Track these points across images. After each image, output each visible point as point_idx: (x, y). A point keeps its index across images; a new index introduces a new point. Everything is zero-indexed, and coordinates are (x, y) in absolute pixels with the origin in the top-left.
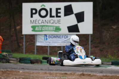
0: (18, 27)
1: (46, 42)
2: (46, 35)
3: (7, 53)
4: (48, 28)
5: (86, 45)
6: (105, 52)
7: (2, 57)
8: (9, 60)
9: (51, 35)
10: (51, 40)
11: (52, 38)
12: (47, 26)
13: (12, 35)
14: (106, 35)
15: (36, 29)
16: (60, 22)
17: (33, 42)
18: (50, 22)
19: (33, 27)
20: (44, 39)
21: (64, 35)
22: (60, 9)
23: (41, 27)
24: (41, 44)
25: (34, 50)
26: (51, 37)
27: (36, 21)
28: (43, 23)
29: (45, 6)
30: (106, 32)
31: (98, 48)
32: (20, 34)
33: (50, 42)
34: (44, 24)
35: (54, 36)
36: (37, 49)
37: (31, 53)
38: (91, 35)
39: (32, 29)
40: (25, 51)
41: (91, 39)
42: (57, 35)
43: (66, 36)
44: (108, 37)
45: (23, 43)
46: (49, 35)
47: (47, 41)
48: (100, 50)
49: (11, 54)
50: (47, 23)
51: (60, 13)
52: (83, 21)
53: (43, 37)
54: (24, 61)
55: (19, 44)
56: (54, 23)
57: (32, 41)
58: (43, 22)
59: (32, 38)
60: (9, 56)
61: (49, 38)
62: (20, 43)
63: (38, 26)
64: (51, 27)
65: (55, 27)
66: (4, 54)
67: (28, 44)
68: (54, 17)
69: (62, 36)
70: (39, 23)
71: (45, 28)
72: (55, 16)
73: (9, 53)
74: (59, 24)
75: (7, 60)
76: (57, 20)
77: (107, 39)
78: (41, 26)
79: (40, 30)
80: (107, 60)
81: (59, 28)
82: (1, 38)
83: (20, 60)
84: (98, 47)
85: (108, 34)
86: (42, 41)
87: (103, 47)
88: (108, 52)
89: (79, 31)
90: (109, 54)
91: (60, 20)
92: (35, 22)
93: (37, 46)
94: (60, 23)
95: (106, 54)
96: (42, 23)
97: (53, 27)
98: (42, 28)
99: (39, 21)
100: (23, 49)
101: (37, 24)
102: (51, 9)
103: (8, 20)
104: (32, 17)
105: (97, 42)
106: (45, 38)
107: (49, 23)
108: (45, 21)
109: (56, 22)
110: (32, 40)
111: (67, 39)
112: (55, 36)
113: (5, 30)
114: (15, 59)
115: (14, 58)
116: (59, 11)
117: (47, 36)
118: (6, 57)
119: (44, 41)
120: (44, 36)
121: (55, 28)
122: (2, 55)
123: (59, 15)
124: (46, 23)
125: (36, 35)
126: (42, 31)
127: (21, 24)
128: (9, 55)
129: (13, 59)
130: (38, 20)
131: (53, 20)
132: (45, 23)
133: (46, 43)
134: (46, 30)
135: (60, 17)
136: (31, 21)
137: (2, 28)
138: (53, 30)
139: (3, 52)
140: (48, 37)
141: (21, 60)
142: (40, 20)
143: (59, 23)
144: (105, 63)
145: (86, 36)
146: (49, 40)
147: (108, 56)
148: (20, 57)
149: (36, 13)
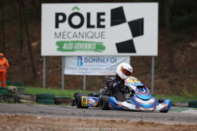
0: (34, 44)
1: (81, 69)
2: (80, 57)
3: (15, 87)
4: (84, 45)
5: (147, 73)
6: (178, 86)
7: (8, 94)
8: (19, 98)
9: (88, 58)
10: (88, 65)
11: (90, 62)
12: (82, 42)
13: (24, 57)
14: (180, 57)
15: (65, 47)
16: (104, 35)
17: (59, 69)
18: (87, 35)
19: (58, 44)
20: (77, 64)
21: (111, 57)
22: (104, 14)
23: (72, 44)
24: (72, 72)
25: (61, 81)
26: (89, 60)
27: (64, 34)
28: (76, 36)
29: (78, 9)
30: (180, 52)
31: (167, 80)
32: (37, 55)
33: (86, 69)
34: (78, 40)
35: (94, 59)
36: (65, 80)
37: (56, 87)
38: (155, 57)
39: (58, 47)
40: (46, 83)
41: (155, 64)
42: (98, 57)
43: (114, 58)
44: (183, 61)
45: (42, 71)
46: (86, 57)
47: (83, 67)
48: (170, 82)
49: (22, 89)
50: (83, 37)
51: (103, 20)
52: (142, 34)
53: (75, 61)
54: (44, 100)
55: (36, 71)
56: (94, 37)
57: (57, 67)
58: (75, 35)
59: (57, 62)
60: (20, 91)
62: (37, 69)
64: (89, 44)
65: (95, 44)
66: (12, 87)
67: (50, 72)
69: (108, 58)
70: (69, 37)
71: (78, 46)
72: (96, 26)
73: (19, 87)
74: (103, 39)
75: (16, 98)
76: (99, 33)
77: (181, 65)
78: (72, 42)
79: (71, 48)
80: (182, 99)
81: (102, 45)
82: (6, 62)
83: (37, 98)
84: (166, 77)
85: (184, 56)
86: (74, 67)
87: (174, 78)
88: (183, 86)
90: (185, 89)
91: (104, 32)
92: (63, 35)
93: (66, 76)
94: (103, 37)
95: (179, 88)
96: (74, 36)
97: (92, 44)
98: (74, 46)
99: (70, 34)
100: (42, 80)
101: (65, 38)
102: (89, 15)
103: (18, 31)
104: (57, 26)
105: (165, 68)
107: (86, 37)
108: (80, 33)
109: (97, 36)
110: (57, 65)
111: (115, 64)
112: (96, 58)
113: (12, 49)
114: (29, 96)
115: (27, 95)
116: (102, 17)
117: (82, 59)
118: (14, 93)
119: (77, 67)
120: (78, 59)
121: (96, 46)
122: (8, 90)
123: (102, 23)
124: (81, 37)
125: (64, 57)
126: (73, 50)
127: (39, 38)
129: (26, 96)
130: (67, 32)
131: (93, 33)
132: (79, 37)
133: (81, 71)
134: (80, 48)
135: (103, 27)
136: (56, 33)
137: (7, 45)
138: (91, 48)
139: (9, 84)
140: (83, 61)
141: (40, 99)
142: (70, 32)
143: (102, 38)
144: (178, 104)
145: (147, 59)
146: (85, 65)
147: (183, 92)
148: (37, 93)
149: (64, 21)
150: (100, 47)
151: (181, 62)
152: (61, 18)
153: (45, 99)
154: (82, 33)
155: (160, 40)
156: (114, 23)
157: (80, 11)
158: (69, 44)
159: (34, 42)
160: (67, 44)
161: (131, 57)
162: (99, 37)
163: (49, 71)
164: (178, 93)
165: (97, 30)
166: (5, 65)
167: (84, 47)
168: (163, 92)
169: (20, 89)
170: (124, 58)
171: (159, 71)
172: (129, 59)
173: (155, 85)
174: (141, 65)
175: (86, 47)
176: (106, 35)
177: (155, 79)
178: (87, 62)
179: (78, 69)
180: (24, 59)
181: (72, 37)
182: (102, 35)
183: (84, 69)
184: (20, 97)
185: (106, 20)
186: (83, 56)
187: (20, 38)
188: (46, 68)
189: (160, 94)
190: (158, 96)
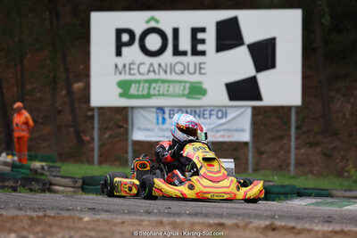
0: (78, 86)
1: (163, 130)
2: (161, 109)
3: (44, 164)
4: (169, 87)
5: (282, 137)
6: (338, 160)
7: (31, 176)
8: (51, 184)
9: (176, 110)
12: (164, 81)
13: (60, 108)
14: (343, 108)
15: (133, 90)
16: (204, 68)
17: (122, 130)
18: (172, 68)
19: (122, 85)
20: (155, 121)
21: (216, 109)
22: (203, 30)
23: (147, 85)
24: (146, 136)
25: (127, 152)
27: (132, 66)
28: (154, 71)
29: (157, 22)
30: (342, 98)
31: (319, 149)
32: (83, 106)
34: (157, 77)
35: (187, 112)
36: (135, 151)
37: (117, 163)
38: (297, 107)
39: (121, 91)
40: (100, 156)
41: (297, 121)
42: (193, 109)
43: (222, 111)
44: (348, 116)
45: (92, 134)
46: (172, 109)
47: (165, 126)
48: (324, 154)
49: (56, 167)
50: (166, 72)
51: (203, 41)
52: (273, 65)
53: (152, 116)
54: (96, 187)
55: (82, 135)
56: (186, 72)
57: (120, 127)
58: (151, 69)
59: (118, 119)
60: (52, 172)
61: (170, 117)
62: (84, 132)
63: (138, 82)
64: (177, 85)
65: (188, 85)
66: (37, 164)
67: (107, 135)
68: (184, 53)
69: (211, 110)
70: (141, 71)
71: (157, 88)
72: (189, 53)
73: (51, 164)
74: (201, 76)
75: (44, 184)
76: (195, 64)
77: (344, 122)
78: (145, 81)
79: (145, 92)
80: (346, 183)
81: (201, 88)
82: (27, 118)
83: (84, 183)
84: (317, 144)
85: (349, 106)
86: (150, 127)
87: (332, 145)
88: (347, 160)
90: (351, 166)
91: (204, 63)
92: (130, 69)
93: (137, 143)
94: (202, 71)
95: (341, 164)
96: (149, 71)
97: (183, 84)
98: (149, 88)
100: (93, 150)
101: (134, 74)
102: (176, 31)
103: (48, 62)
104: (119, 53)
105: (316, 129)
106: (158, 119)
107: (171, 73)
108: (160, 65)
109: (192, 70)
110: (120, 124)
111: (223, 121)
112: (189, 110)
113: (38, 95)
114: (68, 180)
115: (65, 177)
116: (200, 36)
117: (164, 113)
118: (42, 174)
119: (156, 127)
121: (190, 88)
122: (31, 170)
123: (200, 47)
124: (162, 72)
125: (133, 108)
126: (148, 96)
127: (86, 75)
128: (53, 169)
129: (64, 180)
130: (137, 62)
131: (184, 65)
132: (159, 73)
133: (162, 133)
134: (161, 92)
135: (203, 53)
136: (116, 66)
137: (29, 87)
138: (181, 93)
139: (32, 158)
140: (167, 116)
141: (87, 185)
142: (143, 63)
143: (200, 73)
144: (339, 193)
145: (281, 112)
147: (348, 171)
148: (84, 175)
149: (130, 43)
150: (197, 90)
151: (344, 117)
152: (125, 37)
153: (97, 184)
155: (305, 77)
156: (222, 46)
157: (160, 26)
158: (141, 85)
159: (77, 81)
160: (137, 85)
161: (254, 108)
162: (195, 73)
163: (104, 134)
164: (340, 174)
166: (26, 123)
167: (168, 91)
168: (311, 172)
169: (52, 167)
170: (241, 111)
171: (304, 133)
172: (249, 113)
173: (296, 159)
174: (269, 121)
175: (171, 90)
176: (208, 68)
177: (297, 148)
179: (156, 130)
180: (59, 112)
181: (146, 72)
182: (200, 69)
183: (167, 129)
184: (53, 182)
185: (207, 41)
186: (167, 107)
187: (52, 75)
188: (100, 129)
189: (305, 174)
190: (302, 178)
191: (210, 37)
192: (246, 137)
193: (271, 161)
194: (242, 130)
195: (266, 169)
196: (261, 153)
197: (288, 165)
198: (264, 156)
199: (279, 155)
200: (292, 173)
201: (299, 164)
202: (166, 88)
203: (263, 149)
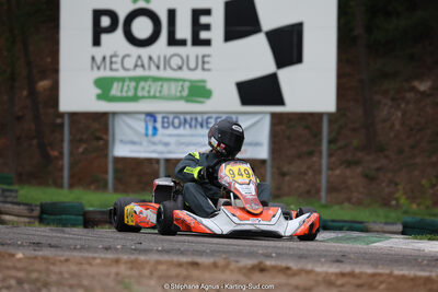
0: (43, 84)
1: (154, 143)
2: (151, 115)
4: (162, 86)
5: (311, 154)
6: (384, 185)
9: (171, 117)
10: (170, 135)
11: (175, 127)
12: (155, 79)
13: (20, 114)
14: (391, 116)
15: (115, 91)
16: (208, 63)
17: (101, 143)
18: (167, 62)
20: (143, 131)
21: (224, 116)
22: (207, 12)
23: (133, 84)
24: (132, 151)
25: (106, 172)
26: (173, 123)
27: (114, 59)
28: (143, 66)
29: (148, 1)
30: (390, 103)
31: (359, 170)
32: (51, 111)
33: (167, 144)
34: (146, 73)
35: (185, 120)
36: (116, 171)
37: (93, 187)
38: (330, 114)
39: (98, 91)
40: (72, 176)
41: (330, 133)
42: (194, 116)
44: (397, 126)
45: (62, 148)
46: (166, 116)
47: (157, 139)
48: (366, 176)
49: (11, 191)
50: (158, 67)
51: (207, 27)
52: (298, 59)
53: (139, 125)
54: (58, 217)
55: (49, 148)
56: (185, 67)
57: (99, 139)
58: (139, 63)
59: (95, 127)
60: (6, 197)
61: (163, 127)
62: (50, 145)
63: (122, 80)
64: (173, 85)
65: (187, 84)
67: (81, 150)
68: (183, 43)
69: (217, 118)
70: (127, 66)
71: (147, 88)
72: (189, 42)
73: (5, 187)
76: (197, 57)
77: (392, 135)
78: (131, 79)
79: (131, 94)
80: (393, 215)
81: (204, 87)
83: (42, 212)
84: (357, 163)
85: (399, 114)
86: (136, 139)
87: (376, 165)
88: (396, 184)
89: (281, 102)
90: (401, 192)
91: (209, 56)
92: (111, 63)
93: (118, 160)
94: (206, 66)
95: (387, 190)
96: (136, 66)
97: (181, 83)
98: (136, 89)
99: (127, 59)
100: (61, 169)
101: (116, 70)
103: (5, 53)
104: (97, 42)
105: (355, 143)
106: (147, 129)
107: (165, 68)
108: (150, 58)
109: (192, 65)
110: (98, 134)
112: (188, 117)
114: (22, 207)
115: (18, 204)
116: (204, 20)
117: (155, 121)
119: (144, 140)
121: (190, 88)
123: (204, 35)
125: (114, 114)
126: (135, 98)
127: (53, 70)
128: (7, 194)
129: (16, 207)
130: (121, 54)
131: (182, 58)
132: (149, 68)
133: (153, 148)
134: (152, 93)
135: (207, 43)
136: (93, 58)
138: (178, 94)
140: (159, 125)
141: (49, 214)
142: (128, 56)
143: (203, 69)
144: (377, 227)
145: (310, 120)
146: (163, 135)
147: (397, 200)
148: (44, 201)
149: (112, 28)
150: (199, 92)
151: (392, 127)
152: (105, 21)
153: (61, 214)
154: (155, 58)
155: (340, 75)
156: (232, 34)
157: (152, 6)
158: (126, 84)
159: (41, 79)
160: (120, 84)
161: (274, 116)
162: (196, 68)
163: (77, 148)
164: (386, 203)
165: (191, 51)
167: (160, 92)
168: (349, 200)
169: (7, 190)
170: (256, 118)
171: (340, 148)
172: (267, 121)
173: (328, 182)
174: (293, 132)
175: (165, 91)
176: (213, 63)
177: (330, 168)
178: (168, 127)
179: (145, 143)
180: (19, 119)
181: (132, 66)
182: (203, 63)
183: (161, 143)
184: (3, 209)
185: (213, 27)
186: (159, 113)
187: (9, 70)
188: (72, 142)
189: (341, 203)
190: (336, 207)
191: (217, 21)
192: (263, 153)
193: (297, 184)
194: (257, 144)
195: (288, 195)
196: (283, 175)
197: (318, 191)
198: (287, 178)
199: (306, 178)
200: (323, 201)
201: (332, 189)
202: (159, 89)
203: (285, 169)
